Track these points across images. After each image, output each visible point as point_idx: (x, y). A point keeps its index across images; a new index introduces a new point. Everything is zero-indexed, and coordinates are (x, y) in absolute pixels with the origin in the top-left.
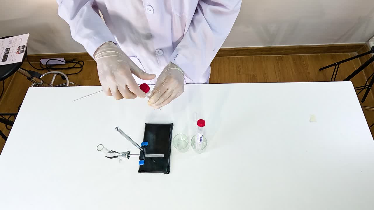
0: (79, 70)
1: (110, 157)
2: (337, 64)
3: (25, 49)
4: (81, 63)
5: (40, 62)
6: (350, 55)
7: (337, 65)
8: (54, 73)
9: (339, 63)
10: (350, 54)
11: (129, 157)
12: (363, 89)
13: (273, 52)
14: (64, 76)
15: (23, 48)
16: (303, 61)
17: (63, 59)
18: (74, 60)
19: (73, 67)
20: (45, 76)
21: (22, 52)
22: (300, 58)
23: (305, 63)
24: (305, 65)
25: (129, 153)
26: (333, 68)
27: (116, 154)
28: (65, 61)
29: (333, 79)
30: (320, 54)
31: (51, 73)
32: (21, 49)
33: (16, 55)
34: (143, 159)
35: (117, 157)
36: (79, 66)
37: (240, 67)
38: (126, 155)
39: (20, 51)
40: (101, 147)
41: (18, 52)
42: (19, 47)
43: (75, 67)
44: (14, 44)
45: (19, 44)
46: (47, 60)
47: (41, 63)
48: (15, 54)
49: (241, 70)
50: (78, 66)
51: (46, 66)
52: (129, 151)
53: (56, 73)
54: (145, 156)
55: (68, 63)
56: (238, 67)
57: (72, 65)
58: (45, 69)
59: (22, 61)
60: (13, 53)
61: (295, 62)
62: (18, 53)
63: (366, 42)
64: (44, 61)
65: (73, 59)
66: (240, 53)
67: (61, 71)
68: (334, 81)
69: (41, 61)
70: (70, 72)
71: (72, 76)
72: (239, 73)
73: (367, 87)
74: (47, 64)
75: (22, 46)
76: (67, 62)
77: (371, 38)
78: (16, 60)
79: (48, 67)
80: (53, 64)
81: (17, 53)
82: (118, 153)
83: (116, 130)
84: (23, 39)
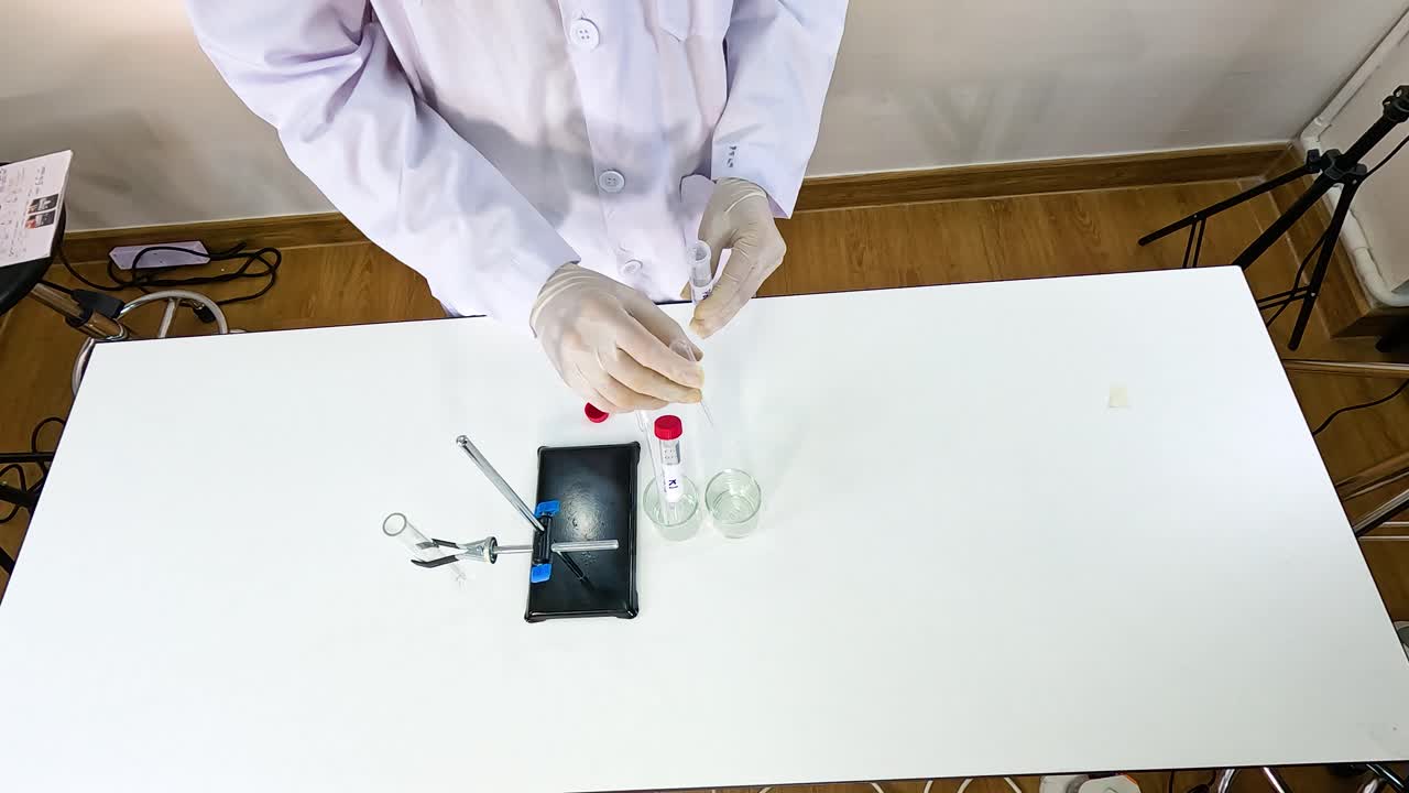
0: (263, 283)
1: (427, 560)
2: (1198, 220)
3: (57, 209)
4: (271, 257)
5: (107, 262)
6: (1240, 185)
7: (1199, 224)
8: (166, 300)
9: (1203, 215)
10: (1242, 182)
11: (494, 558)
12: (1286, 303)
13: (976, 187)
14: (206, 308)
15: (50, 206)
16: (1084, 216)
17: (197, 246)
18: (242, 246)
19: (240, 274)
20: (132, 310)
21: (47, 220)
22: (1071, 203)
23: (1087, 221)
24: (1088, 226)
25: (495, 543)
26: (1185, 232)
27: (448, 552)
28: (206, 253)
29: (1191, 260)
30: (1137, 188)
31: (154, 300)
32: (42, 211)
33: (24, 233)
34: (545, 561)
35: (452, 559)
36: (262, 268)
37: (861, 246)
38: (486, 550)
39: (38, 219)
40: (397, 523)
41: (32, 221)
42: (36, 202)
43: (246, 272)
44: (14, 192)
45: (34, 191)
46: (138, 249)
47: (112, 261)
48: (22, 227)
49: (868, 257)
50: (257, 267)
51: (134, 276)
52: (494, 538)
53: (175, 299)
54: (553, 550)
55: (219, 259)
56: (856, 245)
57: (234, 265)
58: (131, 285)
59: (48, 255)
60: (13, 225)
61: (1053, 218)
62: (33, 226)
63: (1293, 138)
64: (123, 257)
65: (236, 245)
66: (857, 196)
67: (194, 291)
68: (1195, 266)
69: (111, 254)
70: (230, 291)
71: (238, 306)
72: (857, 268)
73: (1304, 292)
74: (138, 266)
75: (48, 198)
76: (215, 255)
77: (1307, 125)
78: (25, 250)
79: (139, 279)
80: (161, 265)
81: (27, 226)
82: (453, 545)
83: (458, 447)
84: (50, 173)
